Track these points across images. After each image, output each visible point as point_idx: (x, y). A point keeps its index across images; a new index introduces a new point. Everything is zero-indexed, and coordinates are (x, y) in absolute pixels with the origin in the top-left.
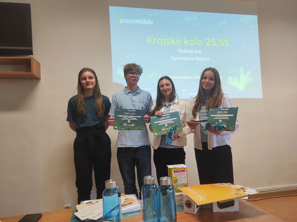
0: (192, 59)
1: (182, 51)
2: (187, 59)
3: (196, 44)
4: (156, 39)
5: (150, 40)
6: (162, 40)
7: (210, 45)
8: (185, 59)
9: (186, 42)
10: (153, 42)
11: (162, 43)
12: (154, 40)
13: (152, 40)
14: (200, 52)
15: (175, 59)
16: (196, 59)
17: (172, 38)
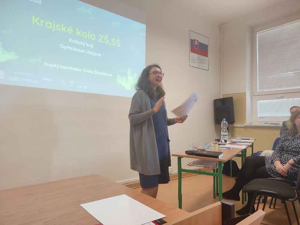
0: (84, 51)
1: (74, 41)
2: (78, 50)
3: (89, 38)
4: (44, 21)
7: (103, 42)
9: (78, 33)
10: (40, 23)
11: (51, 27)
12: (41, 21)
13: (39, 21)
14: (92, 46)
15: (65, 48)
16: (87, 52)
17: (62, 25)
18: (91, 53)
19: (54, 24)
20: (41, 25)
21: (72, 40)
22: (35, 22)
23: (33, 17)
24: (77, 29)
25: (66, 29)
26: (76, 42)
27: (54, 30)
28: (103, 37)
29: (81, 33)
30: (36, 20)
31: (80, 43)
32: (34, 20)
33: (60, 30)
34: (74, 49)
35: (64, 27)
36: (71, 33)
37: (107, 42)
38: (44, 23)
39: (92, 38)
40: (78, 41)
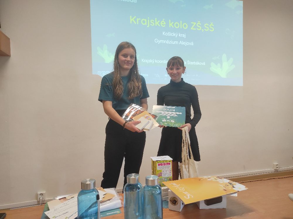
0: (176, 42)
3: (181, 28)
4: (140, 19)
6: (146, 20)
7: (195, 29)
8: (169, 42)
9: (171, 25)
11: (146, 24)
13: (135, 20)
14: (184, 36)
17: (156, 19)
18: (183, 43)
19: (149, 20)
20: (138, 23)
21: (165, 33)
22: (132, 22)
23: (131, 17)
24: (170, 20)
25: (160, 23)
26: (169, 34)
27: (148, 26)
28: (195, 23)
29: (173, 25)
30: (133, 19)
31: (173, 35)
32: (132, 20)
33: (154, 25)
34: (167, 42)
35: (157, 21)
36: (165, 26)
37: (199, 28)
38: (140, 21)
39: (184, 27)
40: (171, 33)
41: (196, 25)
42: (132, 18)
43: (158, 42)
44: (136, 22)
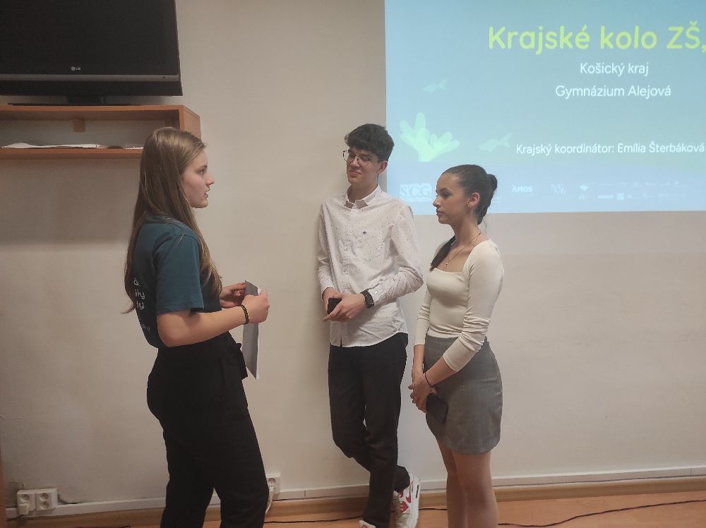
0: (620, 91)
1: (591, 69)
2: (602, 93)
3: (636, 46)
4: (516, 33)
5: (497, 37)
6: (532, 35)
7: (680, 47)
8: (598, 92)
9: (605, 41)
10: (505, 42)
11: (532, 45)
12: (510, 35)
13: (504, 37)
14: (644, 70)
15: (569, 95)
16: (630, 92)
17: (562, 28)
18: (641, 92)
19: (541, 34)
20: (510, 46)
21: (586, 68)
22: (495, 42)
23: (491, 29)
24: (603, 28)
25: (572, 40)
26: (599, 69)
27: (539, 52)
28: (680, 30)
29: (613, 40)
31: (608, 69)
32: (494, 38)
33: (555, 45)
34: (594, 92)
35: (565, 35)
36: (587, 46)
38: (515, 39)
39: (644, 44)
40: (605, 66)
41: (684, 33)
42: (495, 33)
43: (566, 95)
44: (506, 43)
